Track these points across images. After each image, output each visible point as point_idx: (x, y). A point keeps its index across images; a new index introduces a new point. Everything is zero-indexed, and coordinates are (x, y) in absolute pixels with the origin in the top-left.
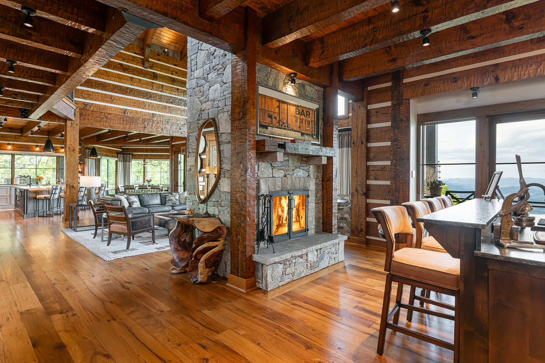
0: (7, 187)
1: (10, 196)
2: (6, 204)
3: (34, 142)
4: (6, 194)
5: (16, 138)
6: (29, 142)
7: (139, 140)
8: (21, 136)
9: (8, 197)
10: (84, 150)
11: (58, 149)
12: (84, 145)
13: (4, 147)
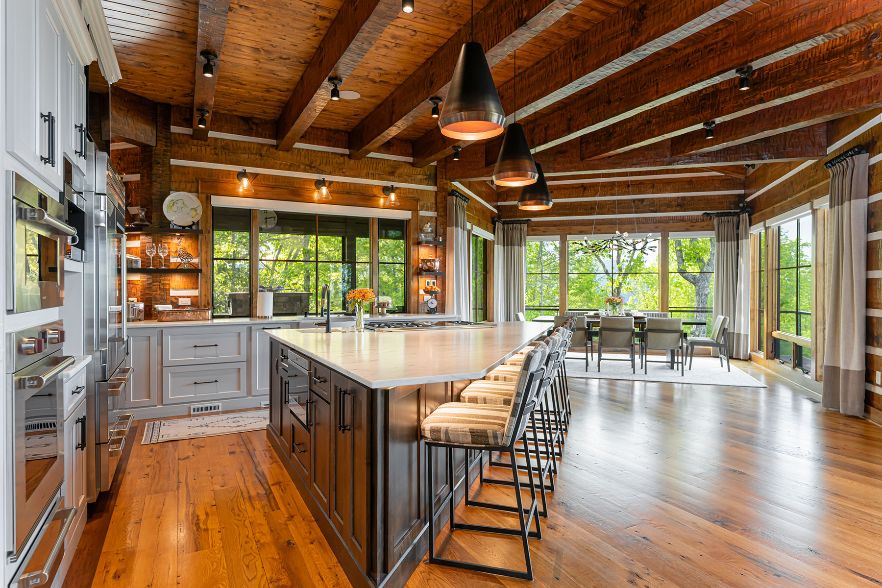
0: (238, 329)
1: (249, 361)
2: (234, 392)
3: (311, 168)
4: (234, 356)
5: (261, 155)
6: (297, 169)
7: (700, 126)
8: (276, 147)
9: (243, 367)
10: (445, 199)
11: (375, 196)
12: (444, 181)
13: (230, 186)
